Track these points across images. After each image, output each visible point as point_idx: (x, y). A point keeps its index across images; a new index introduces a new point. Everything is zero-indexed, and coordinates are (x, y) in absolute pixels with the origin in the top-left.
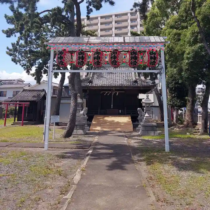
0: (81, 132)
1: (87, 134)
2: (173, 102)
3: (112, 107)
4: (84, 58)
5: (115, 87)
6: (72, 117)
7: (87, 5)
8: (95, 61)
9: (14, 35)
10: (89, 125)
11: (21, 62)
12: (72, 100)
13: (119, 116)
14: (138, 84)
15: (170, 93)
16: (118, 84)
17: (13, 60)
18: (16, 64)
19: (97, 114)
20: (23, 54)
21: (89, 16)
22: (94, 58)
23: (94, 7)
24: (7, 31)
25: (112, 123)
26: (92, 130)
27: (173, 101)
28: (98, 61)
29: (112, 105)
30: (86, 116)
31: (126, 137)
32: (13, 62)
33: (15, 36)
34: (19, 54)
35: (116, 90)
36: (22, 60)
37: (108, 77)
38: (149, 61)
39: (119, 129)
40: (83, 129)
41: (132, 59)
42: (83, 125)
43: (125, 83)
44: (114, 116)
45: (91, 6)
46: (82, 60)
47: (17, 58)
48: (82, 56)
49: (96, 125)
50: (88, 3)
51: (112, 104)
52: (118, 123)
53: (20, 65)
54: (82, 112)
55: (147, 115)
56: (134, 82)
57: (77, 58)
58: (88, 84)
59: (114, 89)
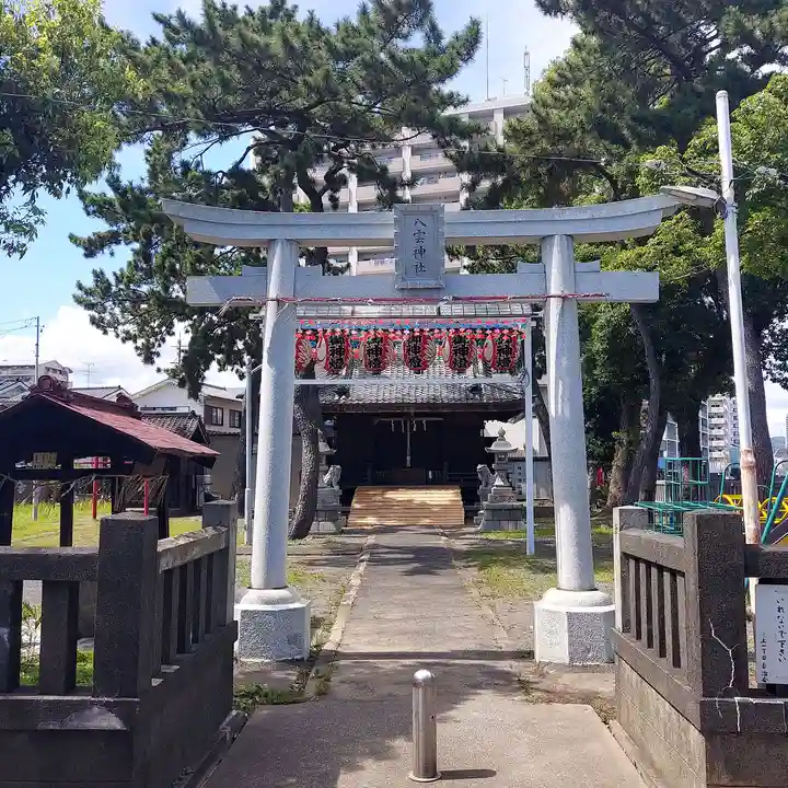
0: (329, 526)
1: (343, 532)
3: (409, 464)
5: (416, 405)
9: (106, 250)
10: (346, 513)
11: (120, 328)
14: (481, 395)
16: (425, 396)
17: (93, 321)
18: (105, 332)
19: (364, 482)
20: (127, 304)
21: (337, 199)
23: (351, 170)
24: (89, 240)
25: (408, 506)
26: (355, 524)
29: (408, 458)
30: (336, 488)
31: (443, 535)
32: (94, 327)
33: (112, 254)
34: (114, 303)
35: (416, 415)
36: (123, 321)
38: (494, 357)
39: (426, 521)
40: (334, 521)
41: (456, 354)
42: (334, 511)
43: (444, 396)
46: (340, 356)
47: (108, 317)
48: (340, 347)
49: (364, 512)
51: (408, 454)
52: (423, 506)
53: (118, 336)
54: (327, 478)
55: (499, 482)
56: (471, 391)
57: (327, 353)
58: (337, 398)
59: (412, 411)
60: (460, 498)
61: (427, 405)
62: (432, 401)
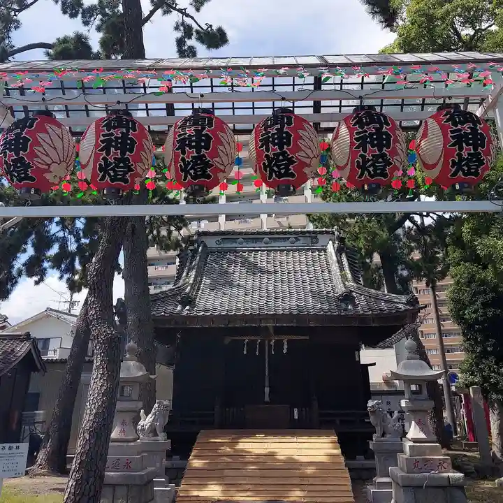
2: (483, 377)
3: (267, 398)
4: (133, 142)
5: (275, 317)
6: (87, 447)
7: (179, 34)
8: (183, 160)
12: (98, 368)
13: (293, 435)
14: (355, 306)
15: (468, 340)
16: (286, 306)
22: (182, 144)
25: (267, 462)
27: (481, 371)
28: (201, 157)
29: (267, 390)
30: (162, 438)
35: (278, 331)
37: (250, 283)
38: (446, 153)
43: (310, 305)
44: (275, 435)
45: (190, 38)
46: (123, 153)
48: (124, 135)
50: (182, 28)
51: (267, 384)
52: (292, 465)
55: (414, 432)
56: (342, 301)
57: (97, 146)
58: (179, 308)
59: (270, 325)
60: (338, 451)
61: (289, 316)
62: (295, 312)
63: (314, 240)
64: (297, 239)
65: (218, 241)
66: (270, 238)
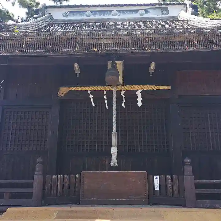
29: (114, 150)
63: (165, 12)
64: (146, 11)
65: (65, 13)
66: (119, 11)
